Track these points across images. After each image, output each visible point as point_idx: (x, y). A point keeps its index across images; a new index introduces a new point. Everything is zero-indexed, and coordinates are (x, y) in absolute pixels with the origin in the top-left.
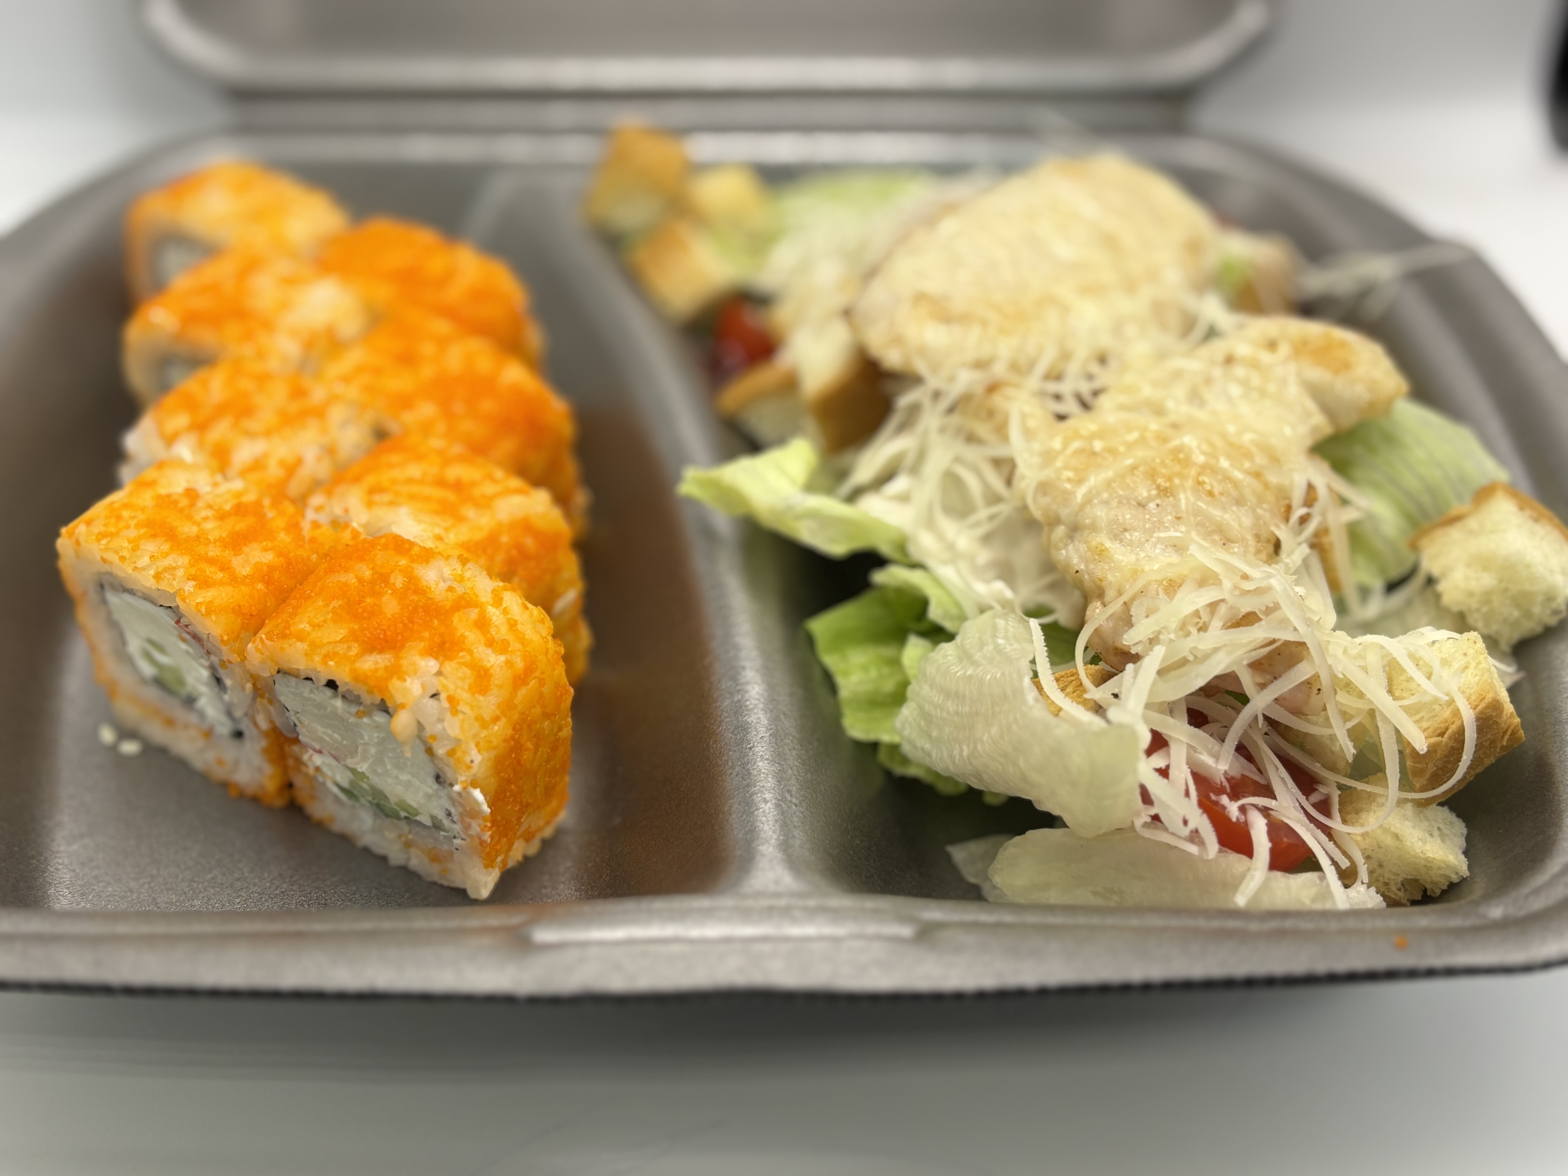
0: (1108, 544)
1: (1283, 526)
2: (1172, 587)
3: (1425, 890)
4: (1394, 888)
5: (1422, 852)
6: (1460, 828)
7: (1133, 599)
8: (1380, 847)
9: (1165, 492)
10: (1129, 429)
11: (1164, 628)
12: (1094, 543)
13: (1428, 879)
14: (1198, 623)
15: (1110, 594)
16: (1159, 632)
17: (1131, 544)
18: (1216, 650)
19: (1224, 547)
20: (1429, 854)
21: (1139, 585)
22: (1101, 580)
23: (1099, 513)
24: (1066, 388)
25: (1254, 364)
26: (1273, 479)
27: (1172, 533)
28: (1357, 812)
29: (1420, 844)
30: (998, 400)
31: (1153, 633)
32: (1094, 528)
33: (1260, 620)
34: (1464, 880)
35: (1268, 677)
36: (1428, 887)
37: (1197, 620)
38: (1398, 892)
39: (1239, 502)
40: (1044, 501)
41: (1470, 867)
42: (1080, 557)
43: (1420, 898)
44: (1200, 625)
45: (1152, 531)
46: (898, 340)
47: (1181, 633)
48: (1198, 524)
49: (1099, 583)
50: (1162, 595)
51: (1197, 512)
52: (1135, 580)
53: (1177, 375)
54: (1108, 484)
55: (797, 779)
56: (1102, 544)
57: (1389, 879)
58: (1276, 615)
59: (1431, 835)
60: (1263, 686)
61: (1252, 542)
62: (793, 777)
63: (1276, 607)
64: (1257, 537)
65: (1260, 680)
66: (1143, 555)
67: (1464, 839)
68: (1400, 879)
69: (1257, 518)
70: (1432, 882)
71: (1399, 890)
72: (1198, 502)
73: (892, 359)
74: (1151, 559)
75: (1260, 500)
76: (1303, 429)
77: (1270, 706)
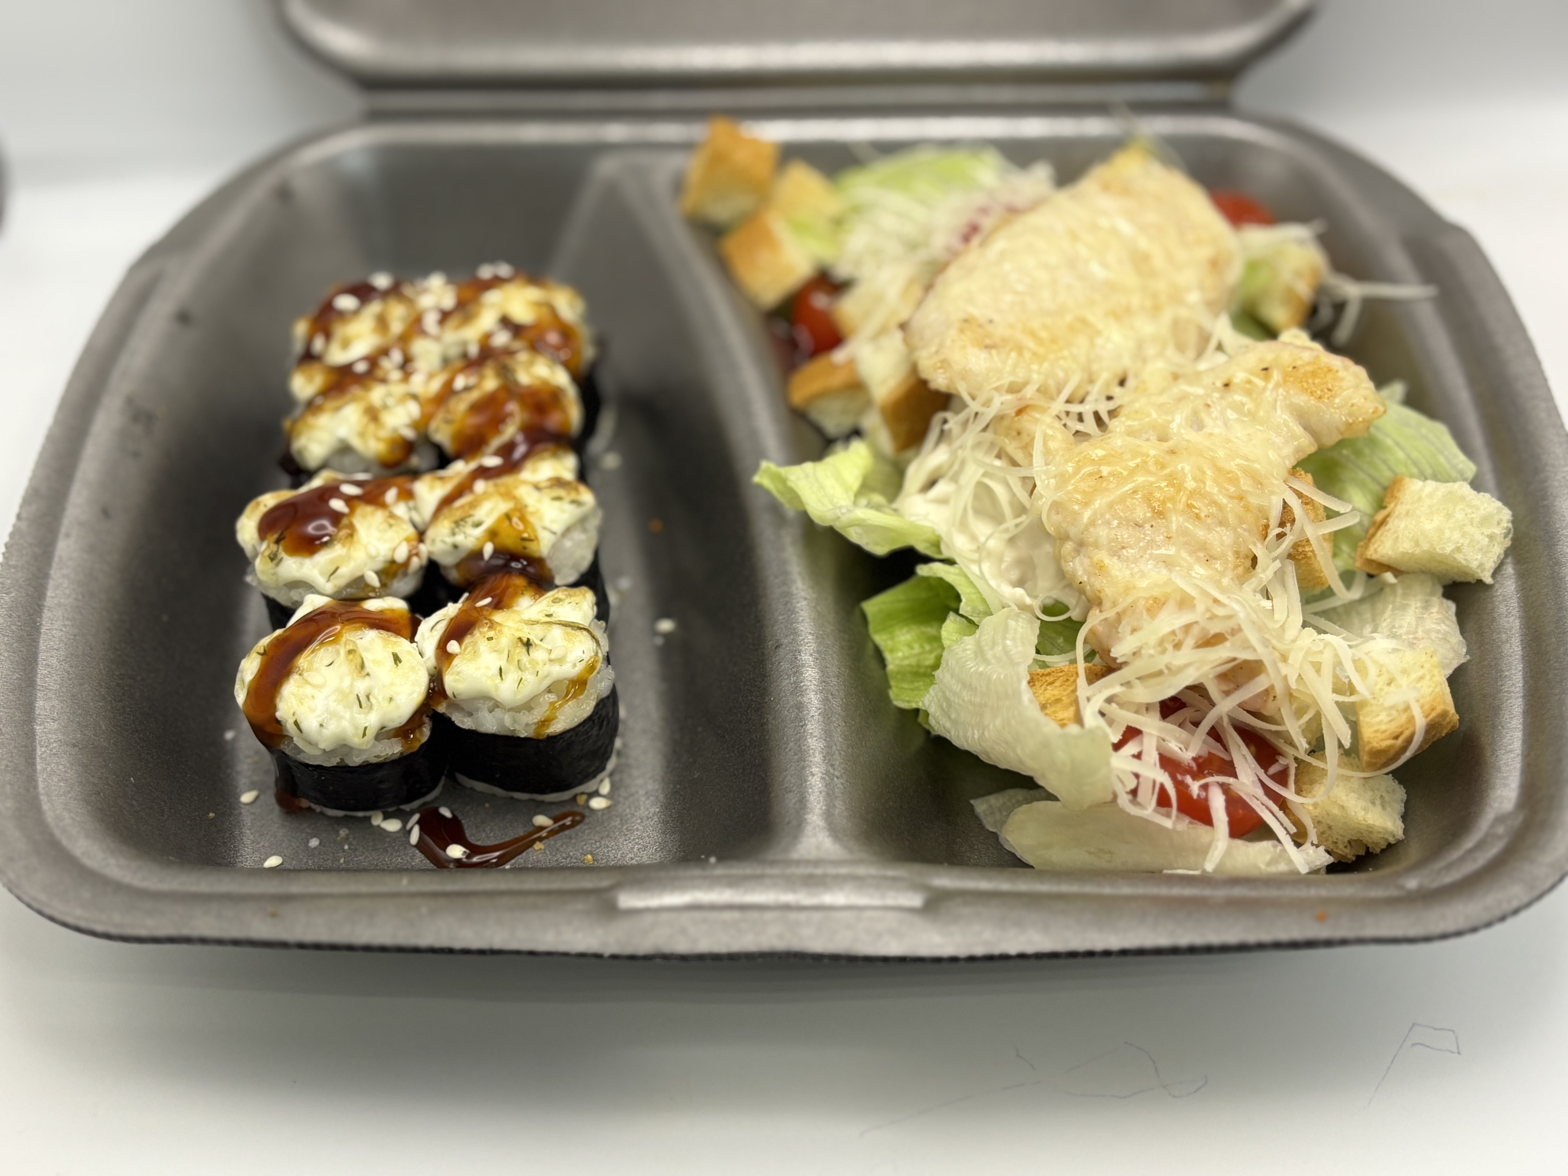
0: (1107, 561)
1: (1259, 545)
2: (1156, 605)
3: (1368, 848)
4: (1341, 846)
5: (1364, 820)
6: (1400, 793)
8: (1328, 814)
9: (1160, 514)
10: (1135, 454)
12: (1095, 560)
13: (1370, 840)
14: (1174, 640)
15: (1107, 604)
16: (1141, 648)
17: (1127, 560)
18: (1187, 665)
19: (1207, 563)
20: (1371, 822)
21: (1129, 600)
22: (1100, 592)
24: (1087, 408)
25: (1249, 389)
27: (1163, 551)
28: (1312, 782)
29: (1363, 813)
30: (1025, 422)
31: (1136, 647)
32: (1096, 545)
33: (1226, 639)
34: (1399, 842)
35: (1232, 686)
36: (1370, 846)
38: (1344, 849)
39: (1221, 523)
41: (1405, 831)
42: (1084, 570)
43: (1364, 854)
45: (1144, 549)
46: (946, 364)
48: (1185, 543)
49: (1098, 593)
50: (1145, 616)
51: (1185, 532)
52: (1127, 595)
53: (1182, 398)
55: (840, 754)
56: (1102, 561)
57: (1337, 839)
58: (1239, 636)
59: (1373, 803)
60: (1227, 693)
61: (1231, 557)
62: (837, 752)
63: (1240, 630)
64: (1237, 553)
65: (1225, 688)
66: (1136, 570)
67: (1403, 805)
68: (1346, 840)
69: (1238, 536)
70: (1373, 843)
71: (1346, 847)
72: (1186, 524)
73: (939, 381)
74: (1143, 575)
75: (1241, 521)
76: (1288, 450)
77: (1234, 709)
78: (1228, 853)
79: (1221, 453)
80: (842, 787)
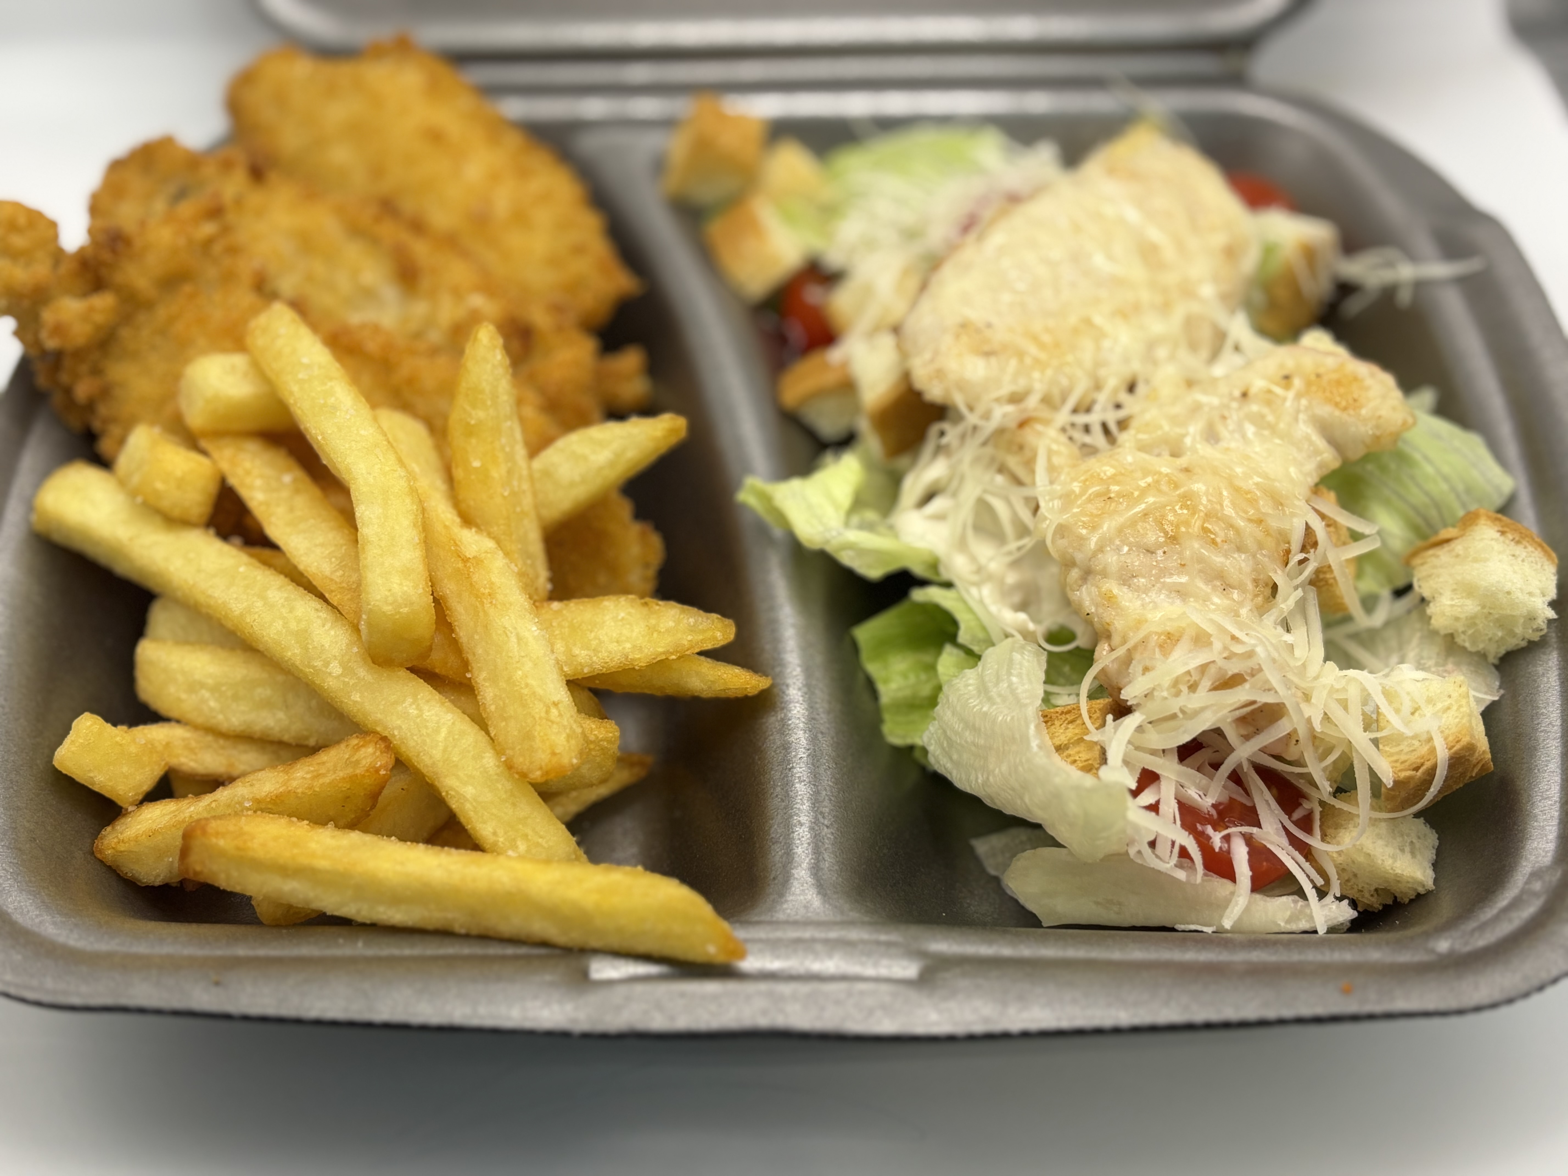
0: (1115, 591)
1: (1279, 572)
2: (1170, 640)
3: (1396, 897)
4: (1367, 895)
5: (1392, 869)
6: (1432, 839)
7: (1135, 647)
8: (1353, 862)
9: (1173, 539)
10: (1146, 472)
11: (1159, 685)
12: (1104, 589)
13: (1398, 890)
14: (1189, 681)
15: (1116, 639)
16: (1154, 689)
17: (1138, 589)
18: (1203, 709)
19: (1225, 592)
20: (1399, 871)
21: (1141, 634)
22: (1108, 624)
23: (1110, 560)
24: (1094, 419)
25: (1269, 399)
26: (1274, 524)
27: (1176, 579)
28: (1337, 826)
29: (1390, 861)
30: (1028, 436)
31: (1148, 689)
32: (1104, 574)
33: (1245, 680)
34: (1429, 893)
35: (1251, 729)
36: (1397, 895)
37: (1188, 678)
38: (1371, 898)
39: (1240, 549)
41: (1436, 881)
42: (1092, 599)
43: (1391, 903)
44: (1191, 682)
45: (1158, 578)
46: (940, 374)
47: (1173, 690)
48: (1200, 571)
49: (1107, 627)
50: (1158, 655)
51: (1201, 560)
52: (1138, 629)
53: (1197, 408)
54: (1120, 531)
55: (830, 800)
56: (1111, 591)
57: (1363, 887)
58: (1259, 676)
59: (1402, 850)
60: (1247, 738)
61: (1250, 586)
62: (827, 798)
63: (1260, 670)
64: (1256, 581)
65: (1244, 732)
66: (1147, 600)
67: (1434, 852)
68: (1373, 888)
69: (1257, 563)
70: (1401, 892)
71: (1372, 896)
72: (1203, 551)
73: (934, 392)
74: (1156, 607)
75: (1261, 546)
76: (1310, 466)
77: (1254, 754)
78: (1247, 910)
79: (1239, 470)
80: (832, 837)
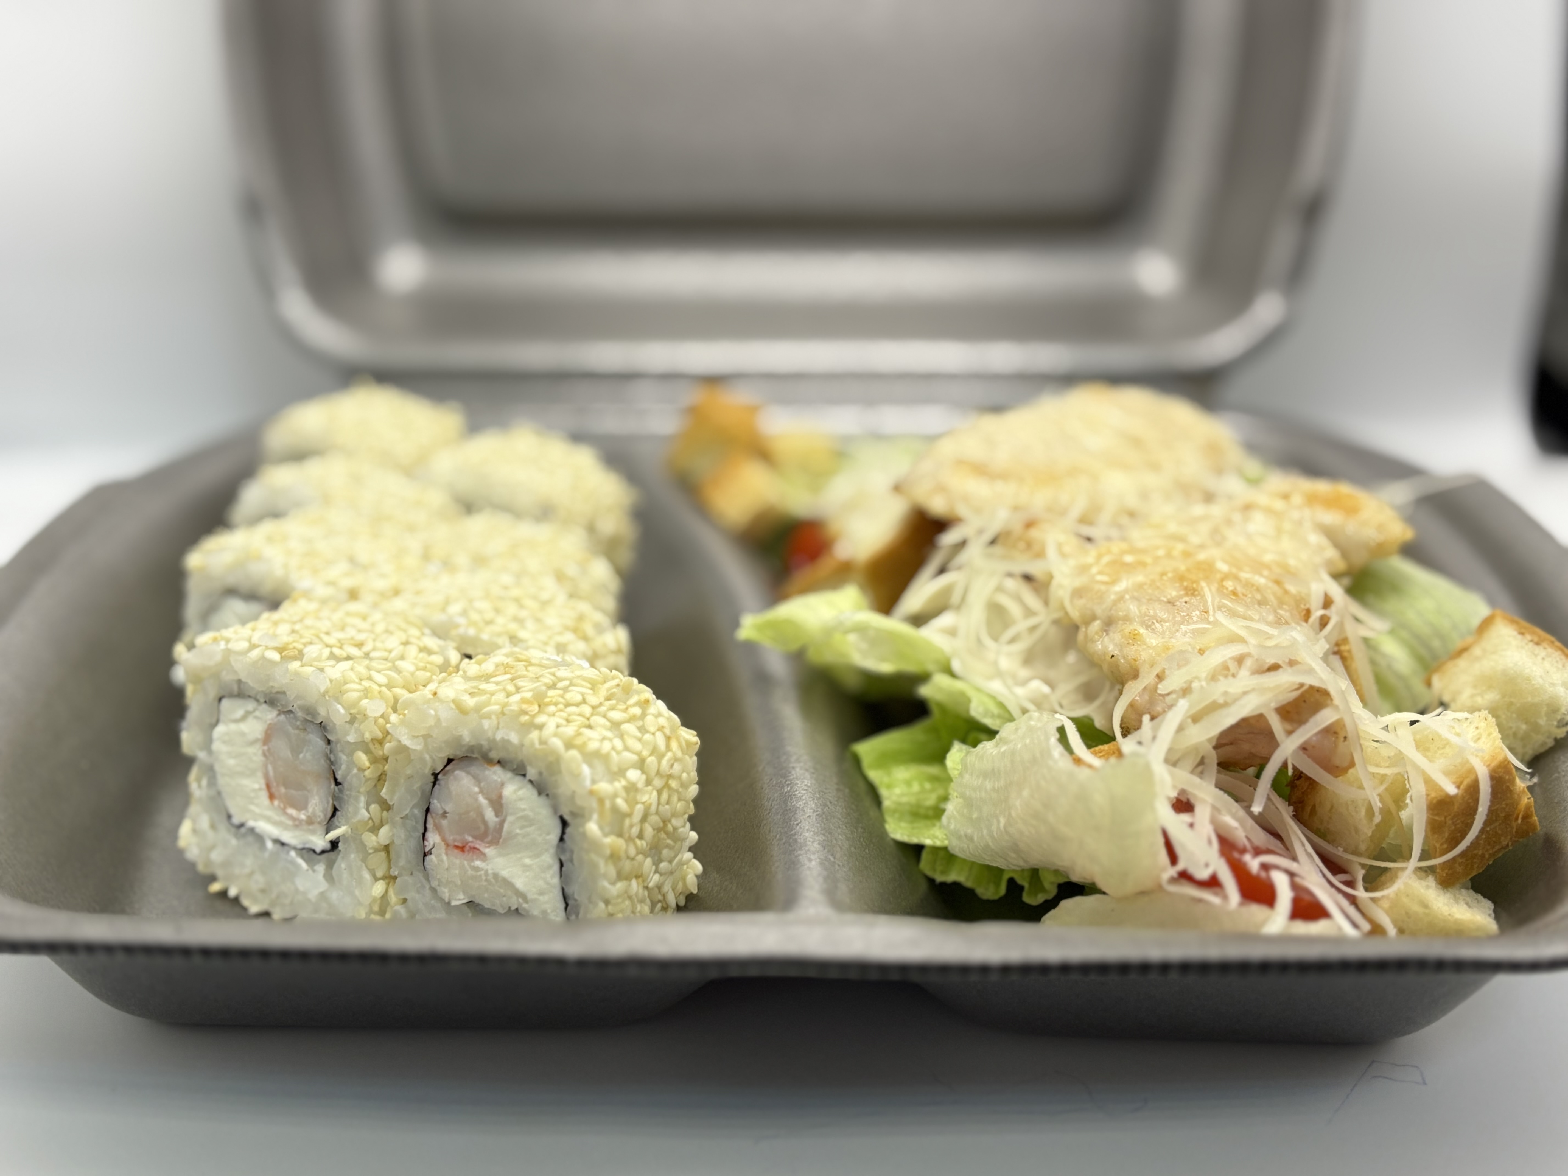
0: (1141, 631)
5: (1450, 915)
7: (1167, 664)
9: (1192, 592)
11: (1196, 678)
12: (1127, 631)
14: (1226, 672)
15: (1144, 671)
17: (1161, 632)
20: (1457, 916)
22: (1135, 660)
23: (1131, 608)
26: (1292, 587)
29: (1446, 908)
30: (1034, 533)
32: (1127, 619)
33: (1284, 668)
35: (1295, 723)
37: (1225, 670)
40: (1080, 602)
42: (1115, 644)
44: (1228, 673)
45: (1181, 623)
46: (941, 488)
47: (1211, 679)
49: (1133, 664)
54: (1140, 586)
56: (1135, 632)
58: (1296, 664)
59: (1457, 902)
60: (1289, 733)
65: (1288, 725)
77: (1295, 754)
